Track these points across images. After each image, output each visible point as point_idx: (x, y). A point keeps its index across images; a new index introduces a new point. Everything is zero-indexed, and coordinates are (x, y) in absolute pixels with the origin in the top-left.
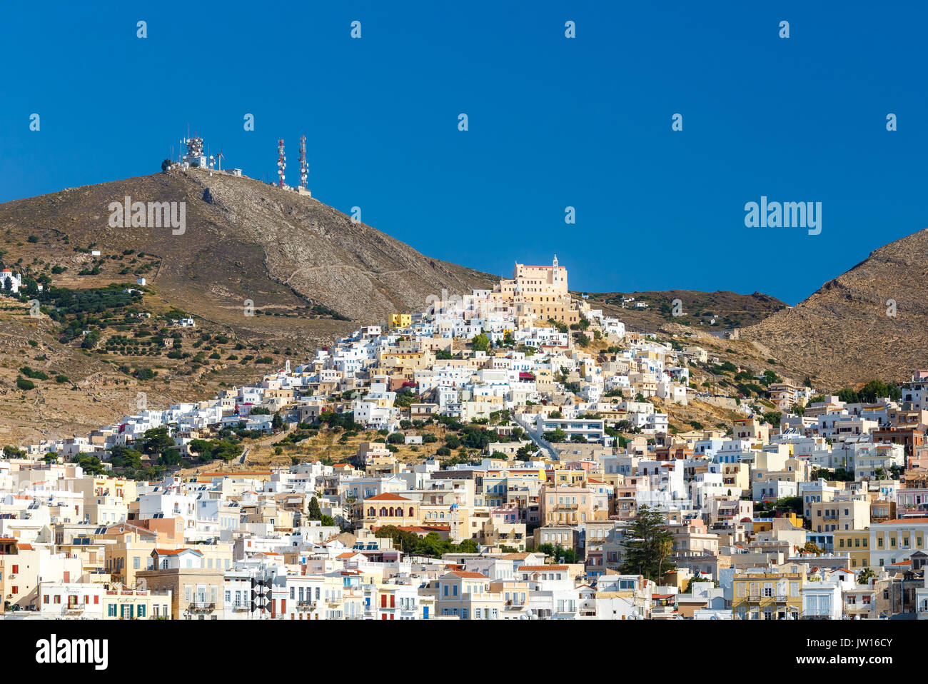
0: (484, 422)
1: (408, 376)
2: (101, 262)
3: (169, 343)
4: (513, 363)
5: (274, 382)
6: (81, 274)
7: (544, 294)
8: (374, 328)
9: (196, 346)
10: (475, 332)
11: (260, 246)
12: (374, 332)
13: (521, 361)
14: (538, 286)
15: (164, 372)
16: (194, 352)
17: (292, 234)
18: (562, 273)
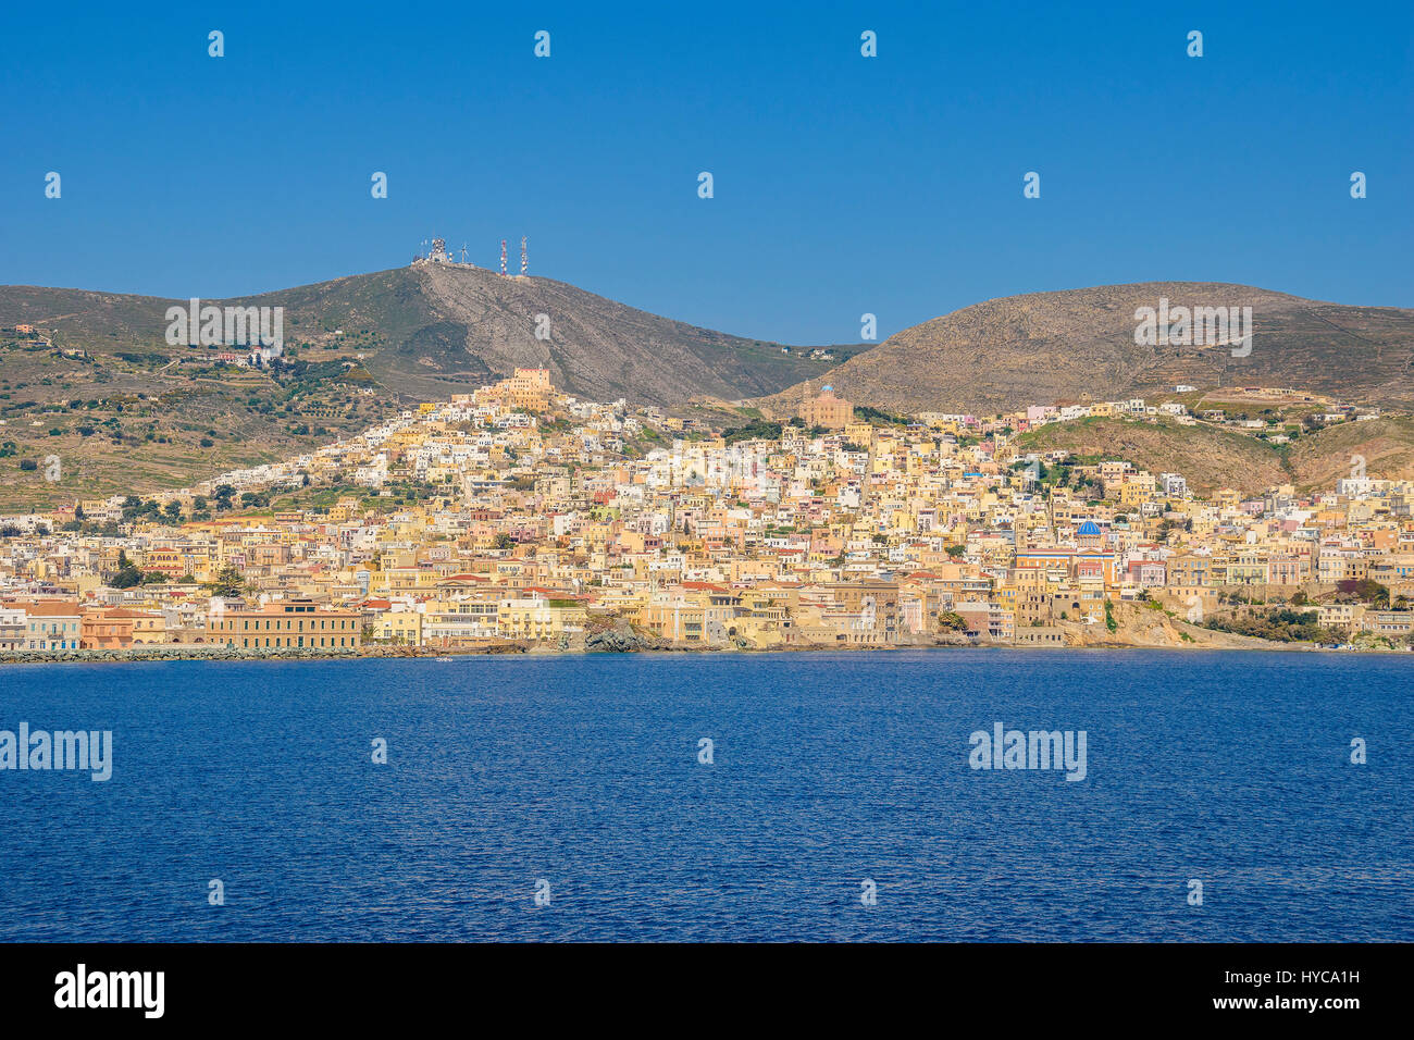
0: (441, 481)
1: (405, 449)
2: (342, 340)
3: (349, 407)
4: (481, 440)
5: (321, 452)
6: (326, 348)
7: (526, 389)
8: (407, 412)
9: (367, 409)
10: (466, 417)
11: (466, 326)
12: (407, 416)
13: (487, 437)
14: (526, 384)
15: (334, 430)
16: (365, 413)
17: (497, 315)
18: (547, 374)
